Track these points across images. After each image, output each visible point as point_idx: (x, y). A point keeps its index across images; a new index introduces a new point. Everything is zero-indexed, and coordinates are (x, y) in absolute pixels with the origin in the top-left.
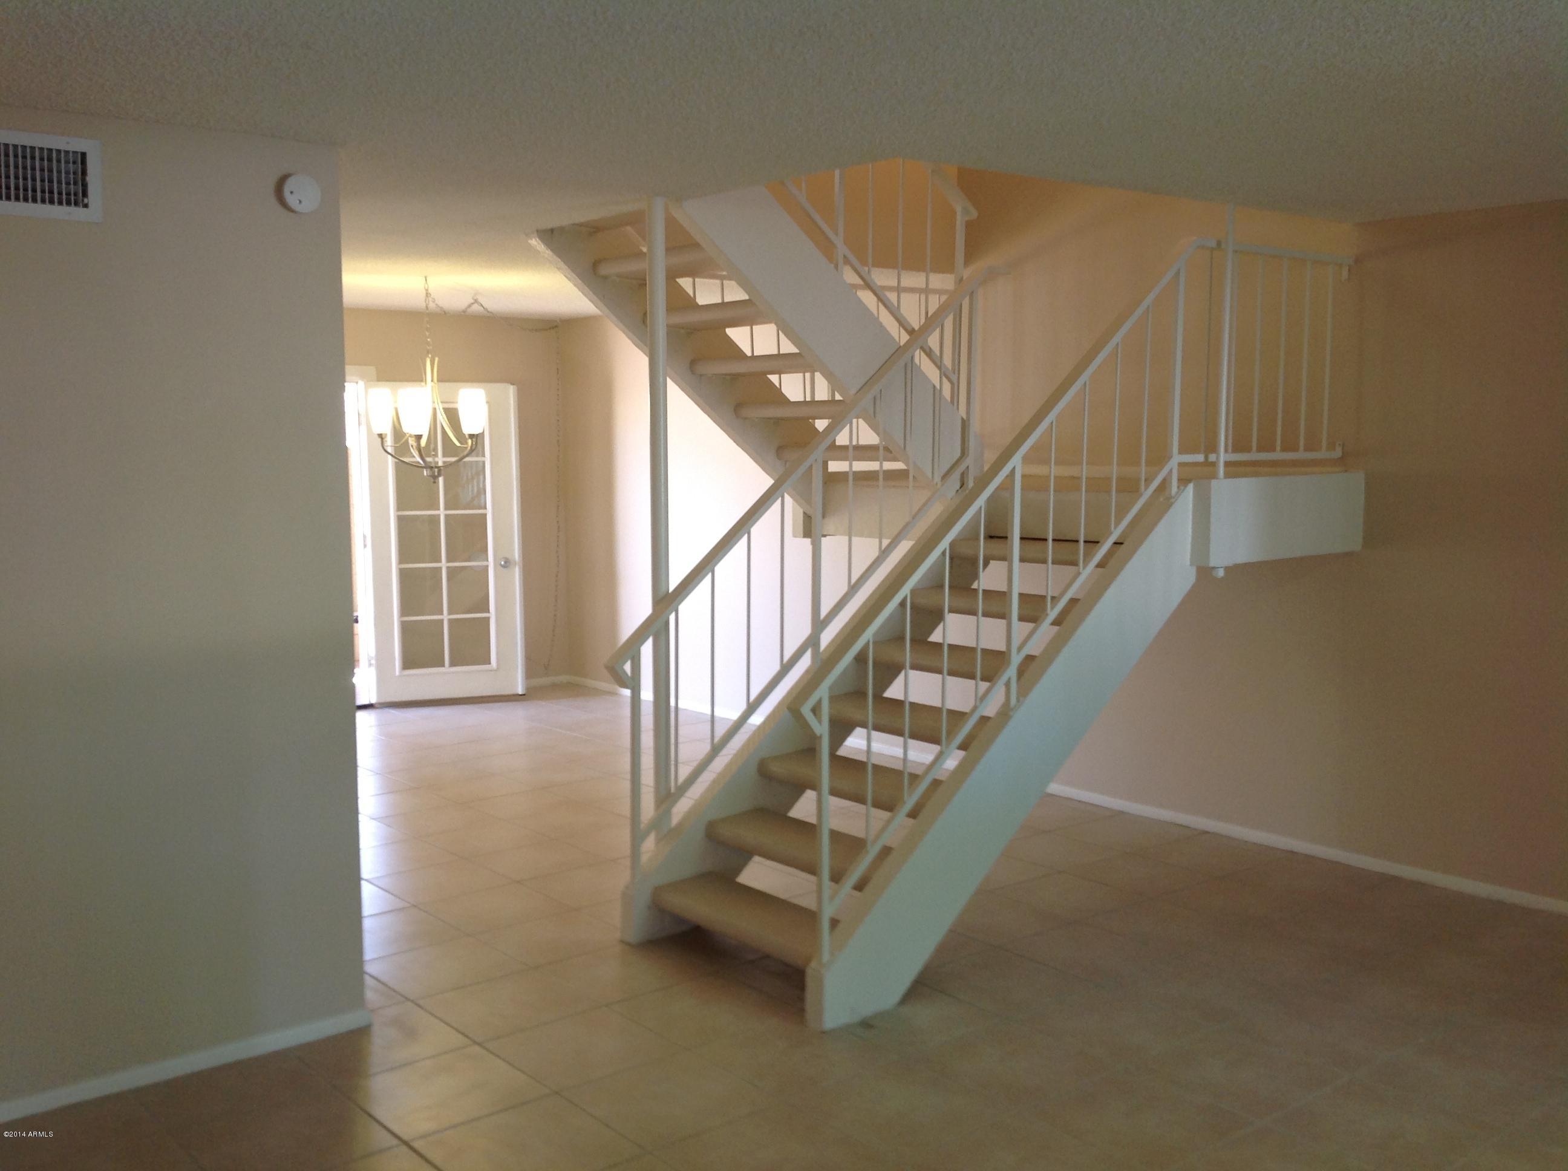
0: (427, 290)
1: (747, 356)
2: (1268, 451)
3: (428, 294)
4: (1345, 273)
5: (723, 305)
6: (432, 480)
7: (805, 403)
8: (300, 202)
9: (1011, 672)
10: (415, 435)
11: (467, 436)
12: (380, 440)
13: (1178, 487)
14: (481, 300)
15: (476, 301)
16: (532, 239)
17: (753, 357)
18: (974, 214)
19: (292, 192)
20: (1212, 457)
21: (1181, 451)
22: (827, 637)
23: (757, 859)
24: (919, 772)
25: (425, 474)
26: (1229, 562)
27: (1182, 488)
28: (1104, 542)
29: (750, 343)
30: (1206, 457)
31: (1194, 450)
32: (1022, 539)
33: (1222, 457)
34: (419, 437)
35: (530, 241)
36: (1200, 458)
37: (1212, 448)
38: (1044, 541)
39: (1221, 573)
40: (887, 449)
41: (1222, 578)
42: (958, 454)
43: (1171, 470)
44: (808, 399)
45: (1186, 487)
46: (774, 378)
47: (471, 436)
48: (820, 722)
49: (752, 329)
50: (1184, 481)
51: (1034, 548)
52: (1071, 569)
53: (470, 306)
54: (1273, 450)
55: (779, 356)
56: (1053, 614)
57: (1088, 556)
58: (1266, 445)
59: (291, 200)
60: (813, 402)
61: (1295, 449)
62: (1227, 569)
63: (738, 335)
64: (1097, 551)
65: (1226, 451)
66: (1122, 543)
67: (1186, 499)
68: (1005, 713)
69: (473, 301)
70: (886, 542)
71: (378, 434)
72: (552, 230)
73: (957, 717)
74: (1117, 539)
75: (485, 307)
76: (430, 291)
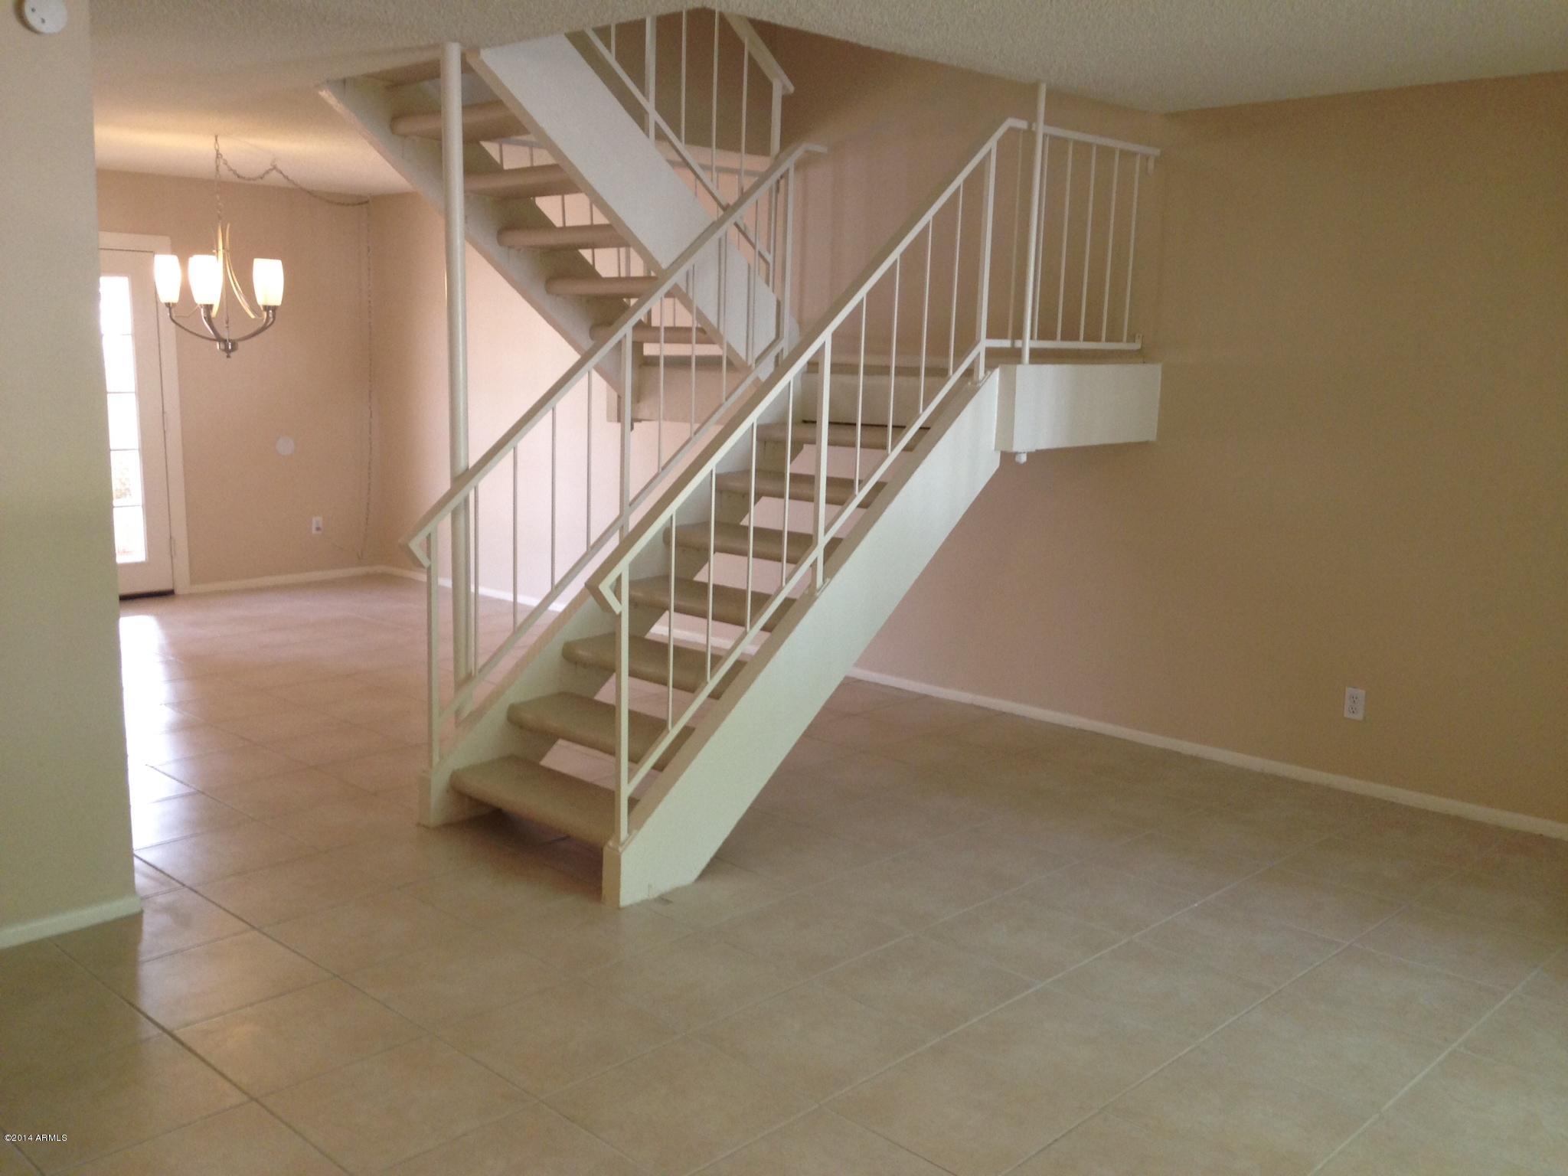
0: (217, 151)
1: (555, 227)
2: (1071, 340)
3: (218, 155)
4: (1151, 165)
5: (532, 169)
6: (226, 354)
7: (619, 279)
8: (43, 21)
9: (818, 553)
10: (204, 305)
11: (262, 309)
12: (168, 309)
13: (985, 372)
14: (279, 167)
15: (275, 168)
16: (322, 91)
17: (564, 228)
18: (791, 89)
19: (33, 10)
20: (1018, 344)
21: (989, 336)
22: (634, 520)
23: (561, 742)
24: (721, 653)
25: (218, 347)
26: (1032, 447)
27: (989, 373)
28: (911, 427)
29: (561, 213)
30: (1013, 343)
31: (1002, 336)
32: (830, 423)
33: (1028, 344)
34: (209, 308)
35: (320, 93)
36: (1006, 343)
37: (1018, 334)
38: (852, 426)
39: (1023, 459)
40: (701, 330)
41: (1024, 463)
42: (773, 336)
43: (979, 354)
44: (623, 274)
45: (992, 372)
46: (586, 254)
47: (267, 308)
48: (620, 600)
49: (563, 200)
50: (990, 367)
51: (843, 434)
52: (879, 452)
53: (267, 172)
54: (1077, 339)
55: (592, 227)
56: (860, 495)
57: (896, 441)
58: (1070, 334)
59: (33, 19)
60: (629, 279)
61: (1097, 339)
62: (1030, 455)
63: (549, 206)
64: (904, 435)
65: (1032, 338)
66: (929, 428)
67: (992, 384)
68: (810, 595)
69: (271, 167)
70: (696, 426)
71: (166, 304)
72: (344, 81)
73: (761, 600)
74: (924, 423)
75: (285, 174)
76: (220, 152)
